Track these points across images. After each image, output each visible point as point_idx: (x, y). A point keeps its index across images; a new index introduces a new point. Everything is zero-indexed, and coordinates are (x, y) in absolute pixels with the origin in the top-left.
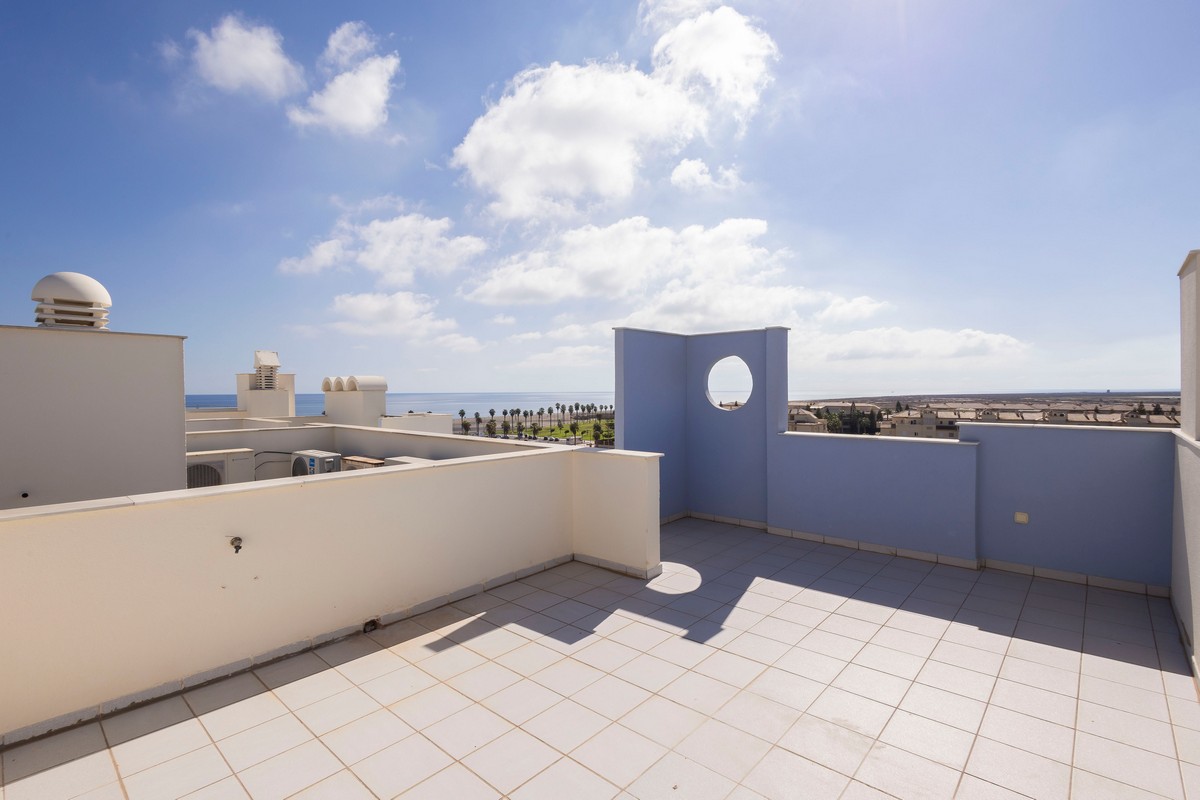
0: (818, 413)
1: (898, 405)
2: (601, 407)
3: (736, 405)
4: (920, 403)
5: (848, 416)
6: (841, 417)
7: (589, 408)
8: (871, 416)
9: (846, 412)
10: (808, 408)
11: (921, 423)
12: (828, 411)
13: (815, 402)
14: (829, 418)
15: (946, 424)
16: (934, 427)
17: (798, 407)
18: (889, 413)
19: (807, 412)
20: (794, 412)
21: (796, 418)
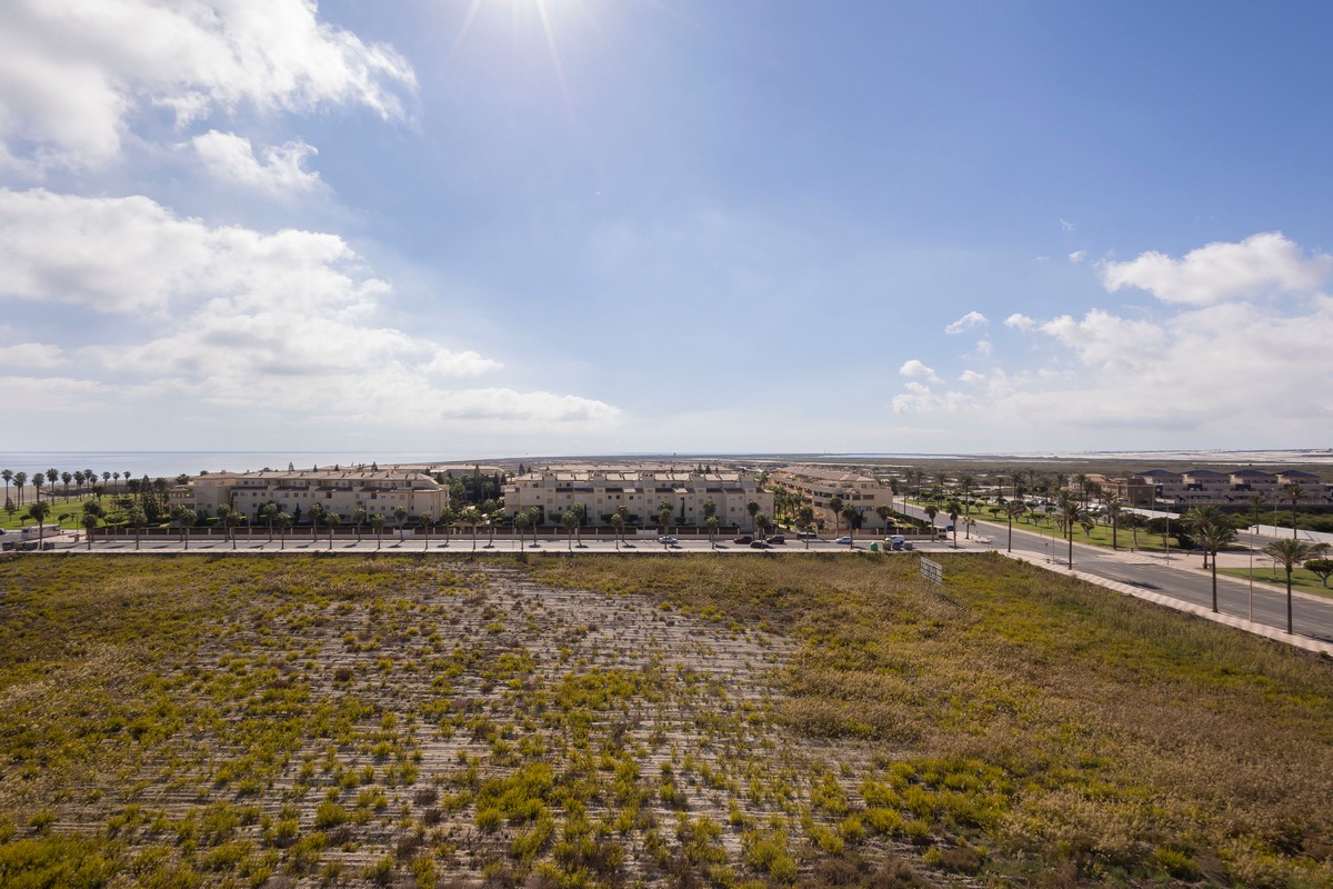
0: (439, 478)
1: (521, 467)
2: (107, 476)
3: (337, 469)
4: (540, 465)
5: (472, 480)
6: (464, 481)
7: (79, 477)
8: (496, 479)
9: (470, 476)
10: (427, 473)
11: (543, 487)
12: (450, 475)
13: (436, 465)
14: (451, 483)
15: (564, 486)
16: (554, 489)
17: (416, 471)
18: (512, 475)
19: (426, 477)
20: (411, 477)
21: (414, 484)
